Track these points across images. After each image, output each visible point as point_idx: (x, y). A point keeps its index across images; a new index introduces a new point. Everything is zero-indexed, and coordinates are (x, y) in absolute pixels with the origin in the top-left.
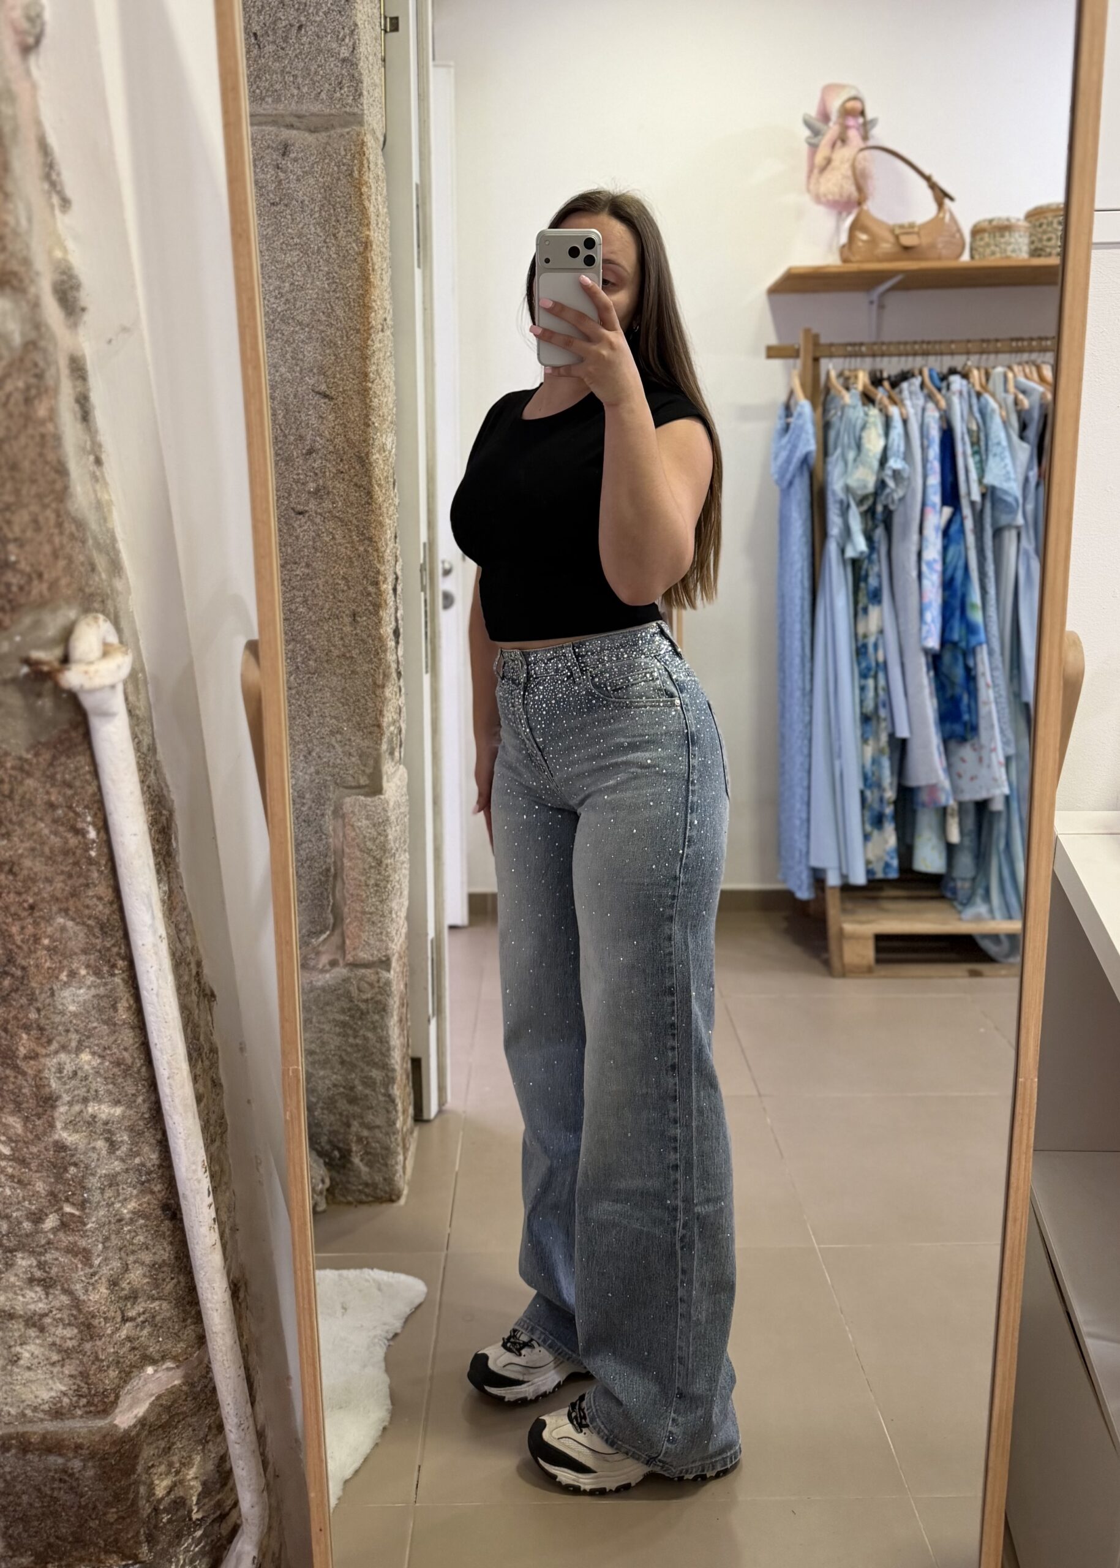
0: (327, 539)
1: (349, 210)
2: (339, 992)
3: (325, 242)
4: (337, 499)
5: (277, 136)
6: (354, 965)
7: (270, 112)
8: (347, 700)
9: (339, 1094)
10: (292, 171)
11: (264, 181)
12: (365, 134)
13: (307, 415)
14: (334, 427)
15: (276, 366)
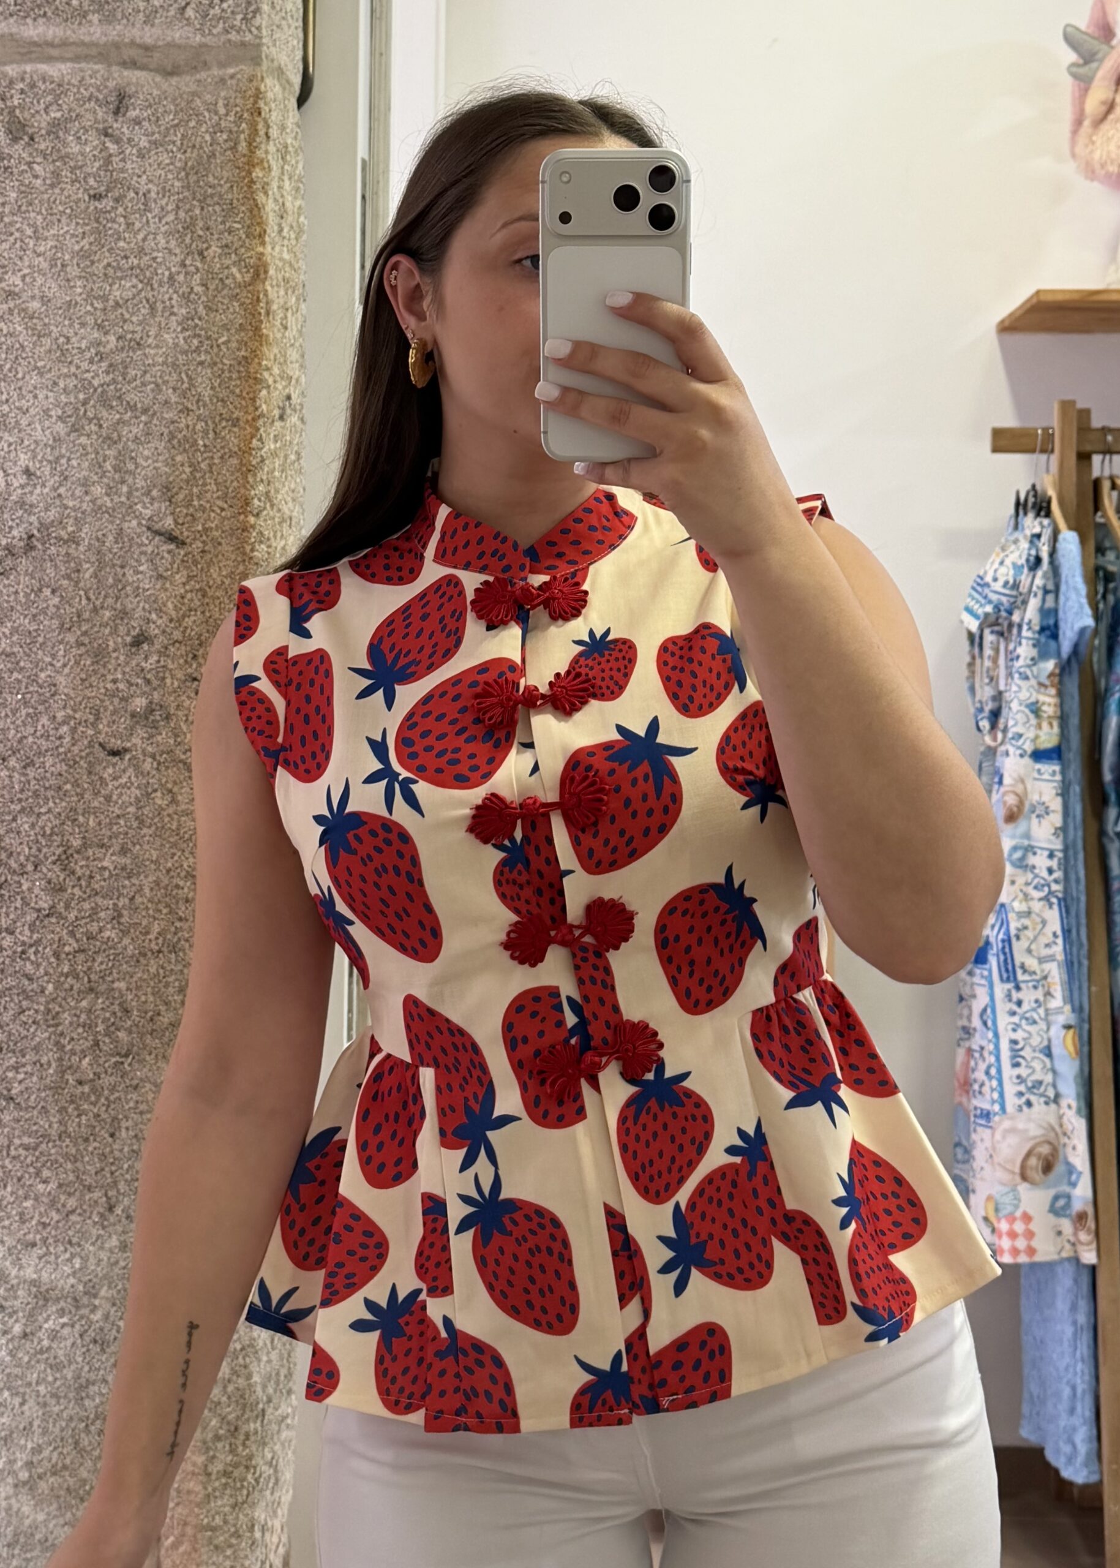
0: (163, 802)
1: (230, 210)
3: (183, 264)
4: (184, 727)
5: (106, 80)
7: (95, 38)
10: (130, 140)
11: (80, 158)
12: (262, 78)
13: (137, 572)
14: (183, 597)
15: (85, 484)
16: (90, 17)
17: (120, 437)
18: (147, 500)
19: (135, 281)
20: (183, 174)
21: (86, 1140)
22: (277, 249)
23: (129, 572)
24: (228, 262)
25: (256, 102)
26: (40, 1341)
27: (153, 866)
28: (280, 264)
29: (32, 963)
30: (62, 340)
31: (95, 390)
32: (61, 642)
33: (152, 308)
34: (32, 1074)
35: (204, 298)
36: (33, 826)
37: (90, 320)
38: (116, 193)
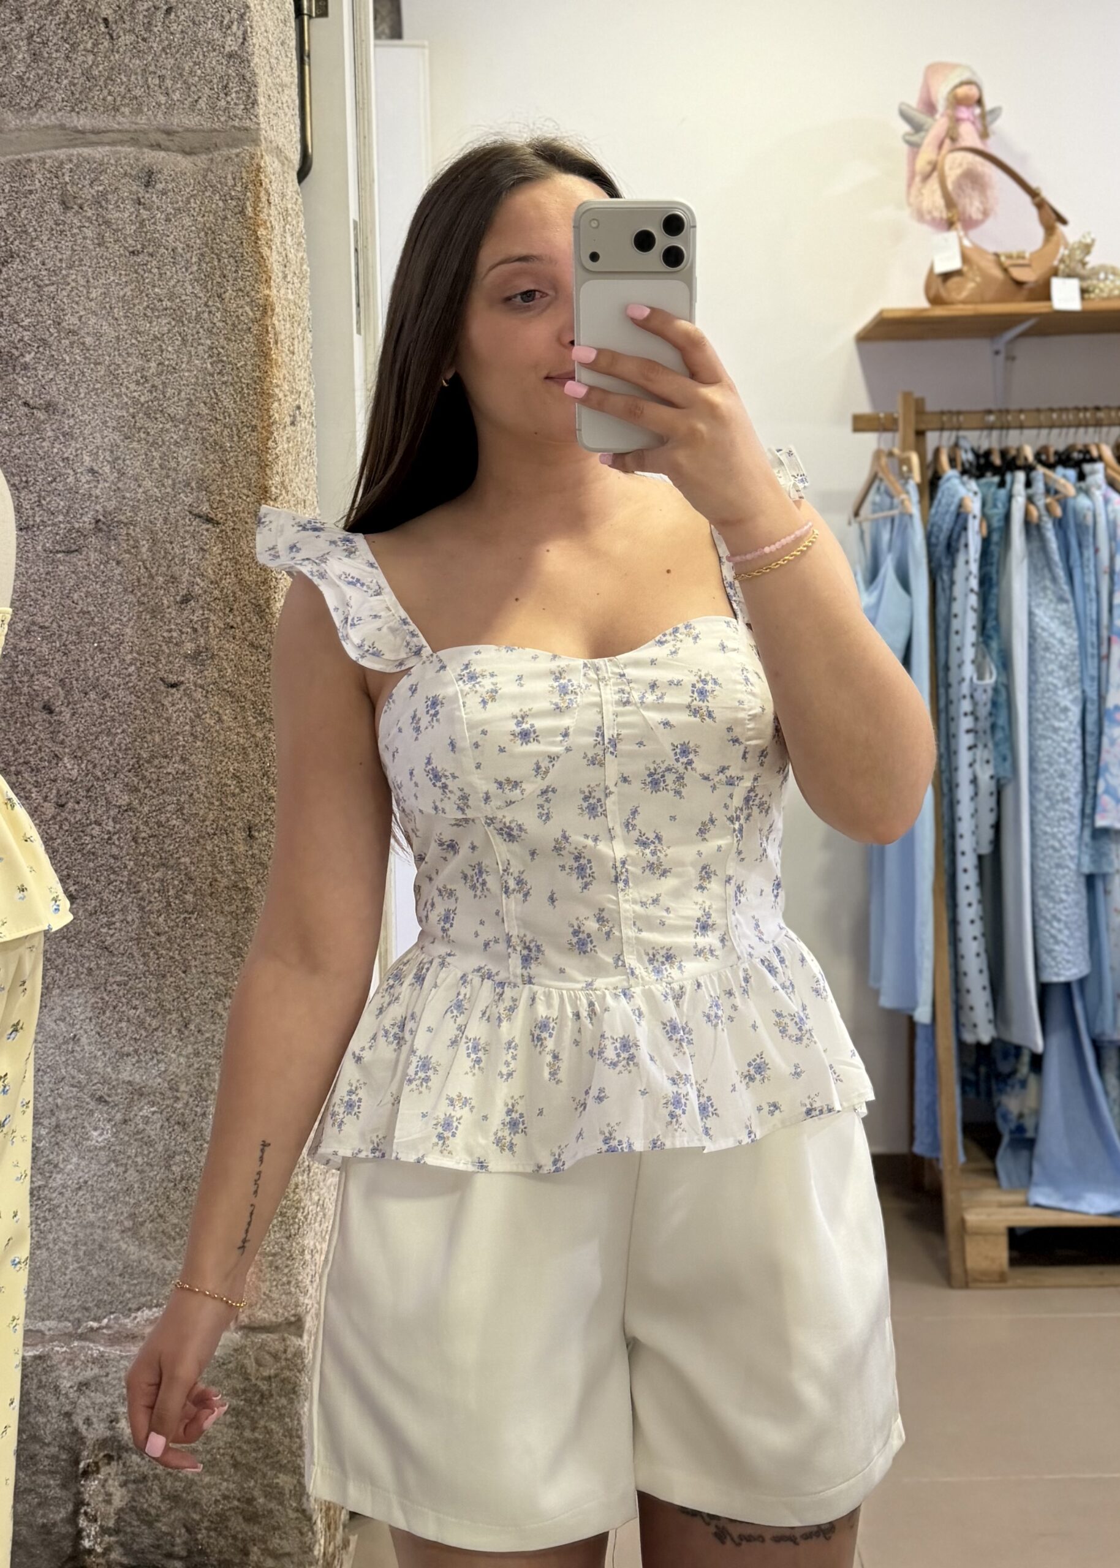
0: (212, 722)
1: (239, 261)
2: (230, 1366)
3: (206, 305)
4: (225, 664)
5: (137, 160)
6: (251, 1329)
7: (127, 126)
8: (239, 948)
9: (230, 1509)
10: (158, 208)
11: (120, 222)
12: (264, 156)
13: (183, 546)
14: (219, 565)
15: (138, 479)
16: (122, 109)
17: (163, 442)
18: (188, 490)
19: (169, 319)
20: (202, 233)
21: (164, 976)
22: (283, 291)
23: (177, 547)
24: (241, 302)
25: (257, 176)
26: (137, 1125)
27: (206, 770)
28: (286, 303)
29: (118, 846)
30: (112, 368)
31: (142, 405)
32: (126, 602)
33: (184, 341)
34: (121, 930)
35: (224, 332)
36: (111, 743)
37: (135, 350)
38: (151, 250)
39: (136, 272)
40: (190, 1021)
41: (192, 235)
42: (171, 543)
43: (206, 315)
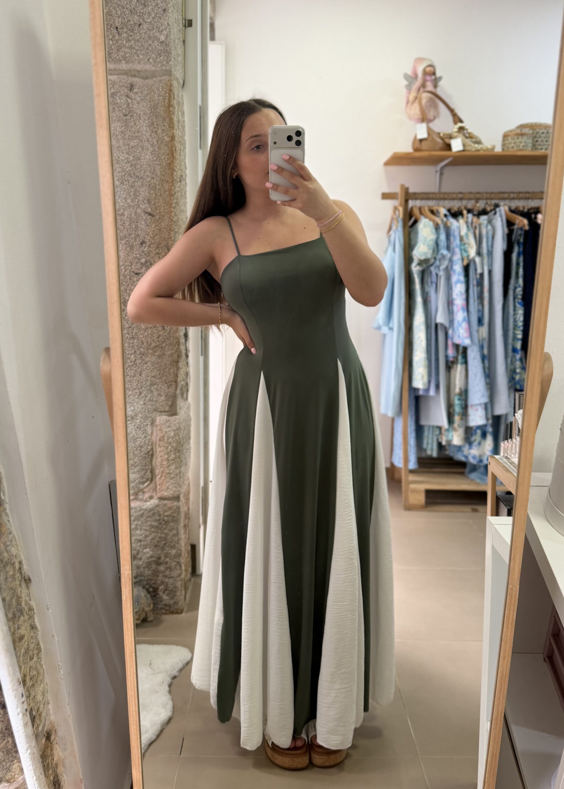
2: (154, 511)
3: (151, 135)
5: (127, 81)
6: (162, 499)
7: (124, 68)
9: (153, 561)
10: (135, 99)
11: (120, 104)
12: (172, 81)
13: (141, 224)
14: (154, 231)
15: (125, 199)
16: (122, 62)
17: (135, 186)
18: (143, 203)
19: (137, 140)
20: (150, 109)
22: (177, 131)
23: (139, 224)
24: (163, 135)
25: (171, 88)
33: (143, 148)
35: (157, 146)
37: (125, 152)
38: (131, 114)
39: (126, 122)
40: (142, 393)
41: (146, 109)
42: (137, 222)
43: (150, 139)
